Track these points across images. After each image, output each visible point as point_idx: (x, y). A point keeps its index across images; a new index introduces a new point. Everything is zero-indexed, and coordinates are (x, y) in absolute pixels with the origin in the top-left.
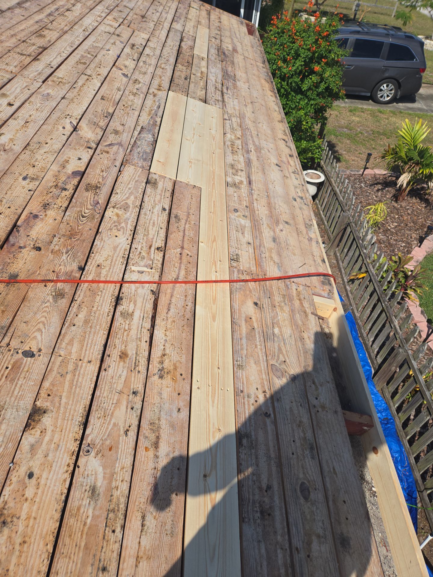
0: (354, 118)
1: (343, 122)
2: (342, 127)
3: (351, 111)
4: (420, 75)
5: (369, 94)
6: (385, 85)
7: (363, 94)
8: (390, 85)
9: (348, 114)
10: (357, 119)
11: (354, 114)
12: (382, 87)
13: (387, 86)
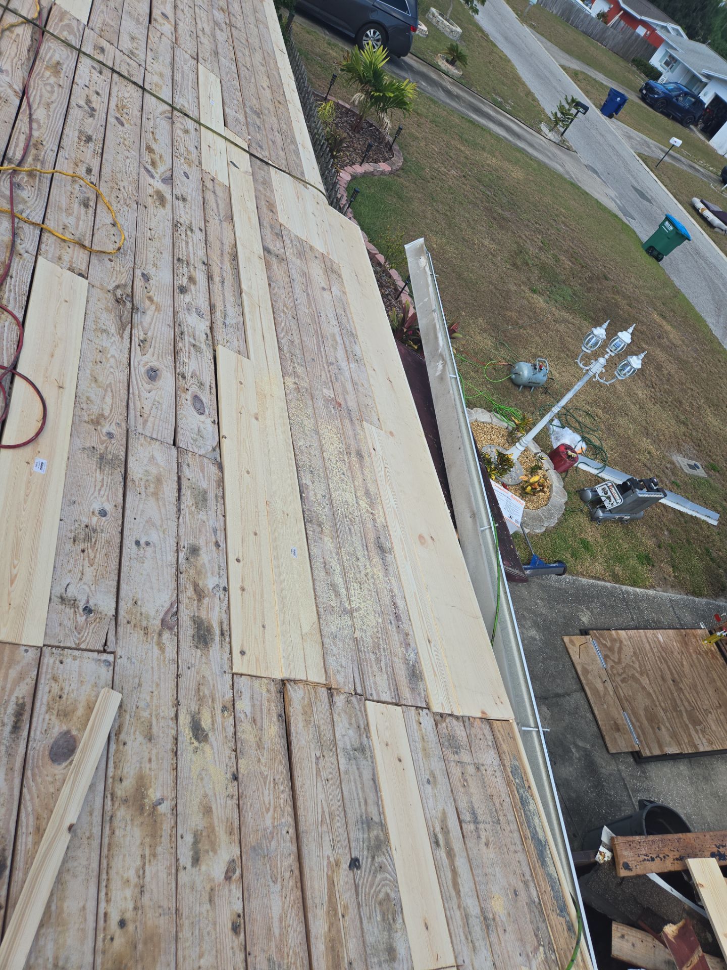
0: (331, 51)
1: (318, 50)
2: (316, 55)
3: (329, 44)
4: (410, 33)
5: (353, 36)
6: (372, 31)
7: (347, 32)
8: (378, 33)
9: (326, 45)
10: (334, 54)
11: (332, 49)
12: (368, 32)
13: (375, 33)
